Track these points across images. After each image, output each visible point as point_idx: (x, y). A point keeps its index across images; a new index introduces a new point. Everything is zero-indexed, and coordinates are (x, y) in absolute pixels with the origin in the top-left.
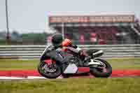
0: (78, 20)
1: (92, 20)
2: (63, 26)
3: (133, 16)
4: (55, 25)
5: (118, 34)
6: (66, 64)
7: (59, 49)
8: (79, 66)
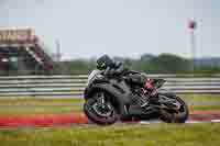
3: (29, 32)
5: (5, 60)
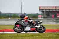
0: (51, 8)
1: (57, 8)
2: (45, 10)
4: (42, 10)
6: (26, 27)
7: (23, 20)
8: (31, 28)
